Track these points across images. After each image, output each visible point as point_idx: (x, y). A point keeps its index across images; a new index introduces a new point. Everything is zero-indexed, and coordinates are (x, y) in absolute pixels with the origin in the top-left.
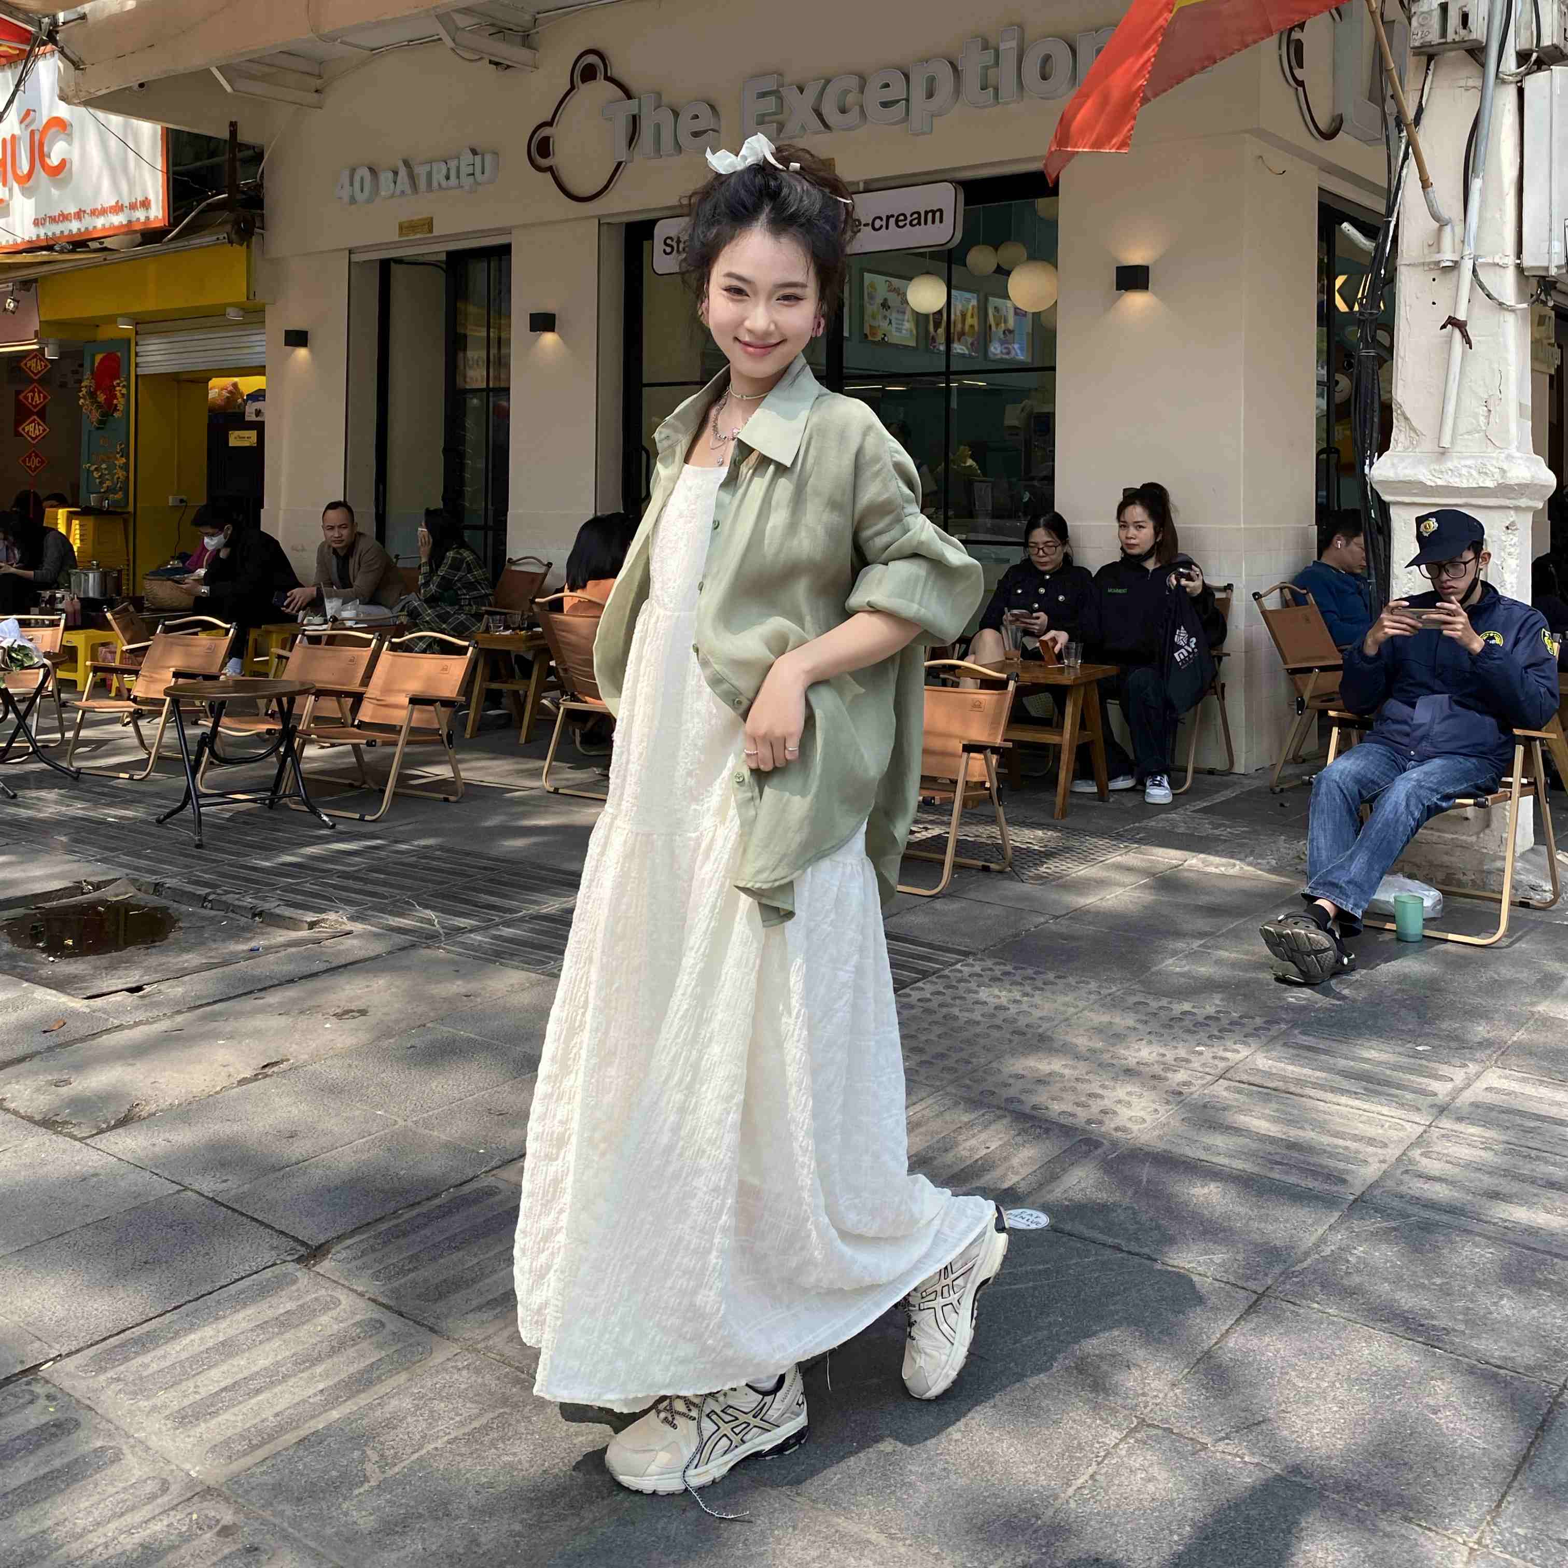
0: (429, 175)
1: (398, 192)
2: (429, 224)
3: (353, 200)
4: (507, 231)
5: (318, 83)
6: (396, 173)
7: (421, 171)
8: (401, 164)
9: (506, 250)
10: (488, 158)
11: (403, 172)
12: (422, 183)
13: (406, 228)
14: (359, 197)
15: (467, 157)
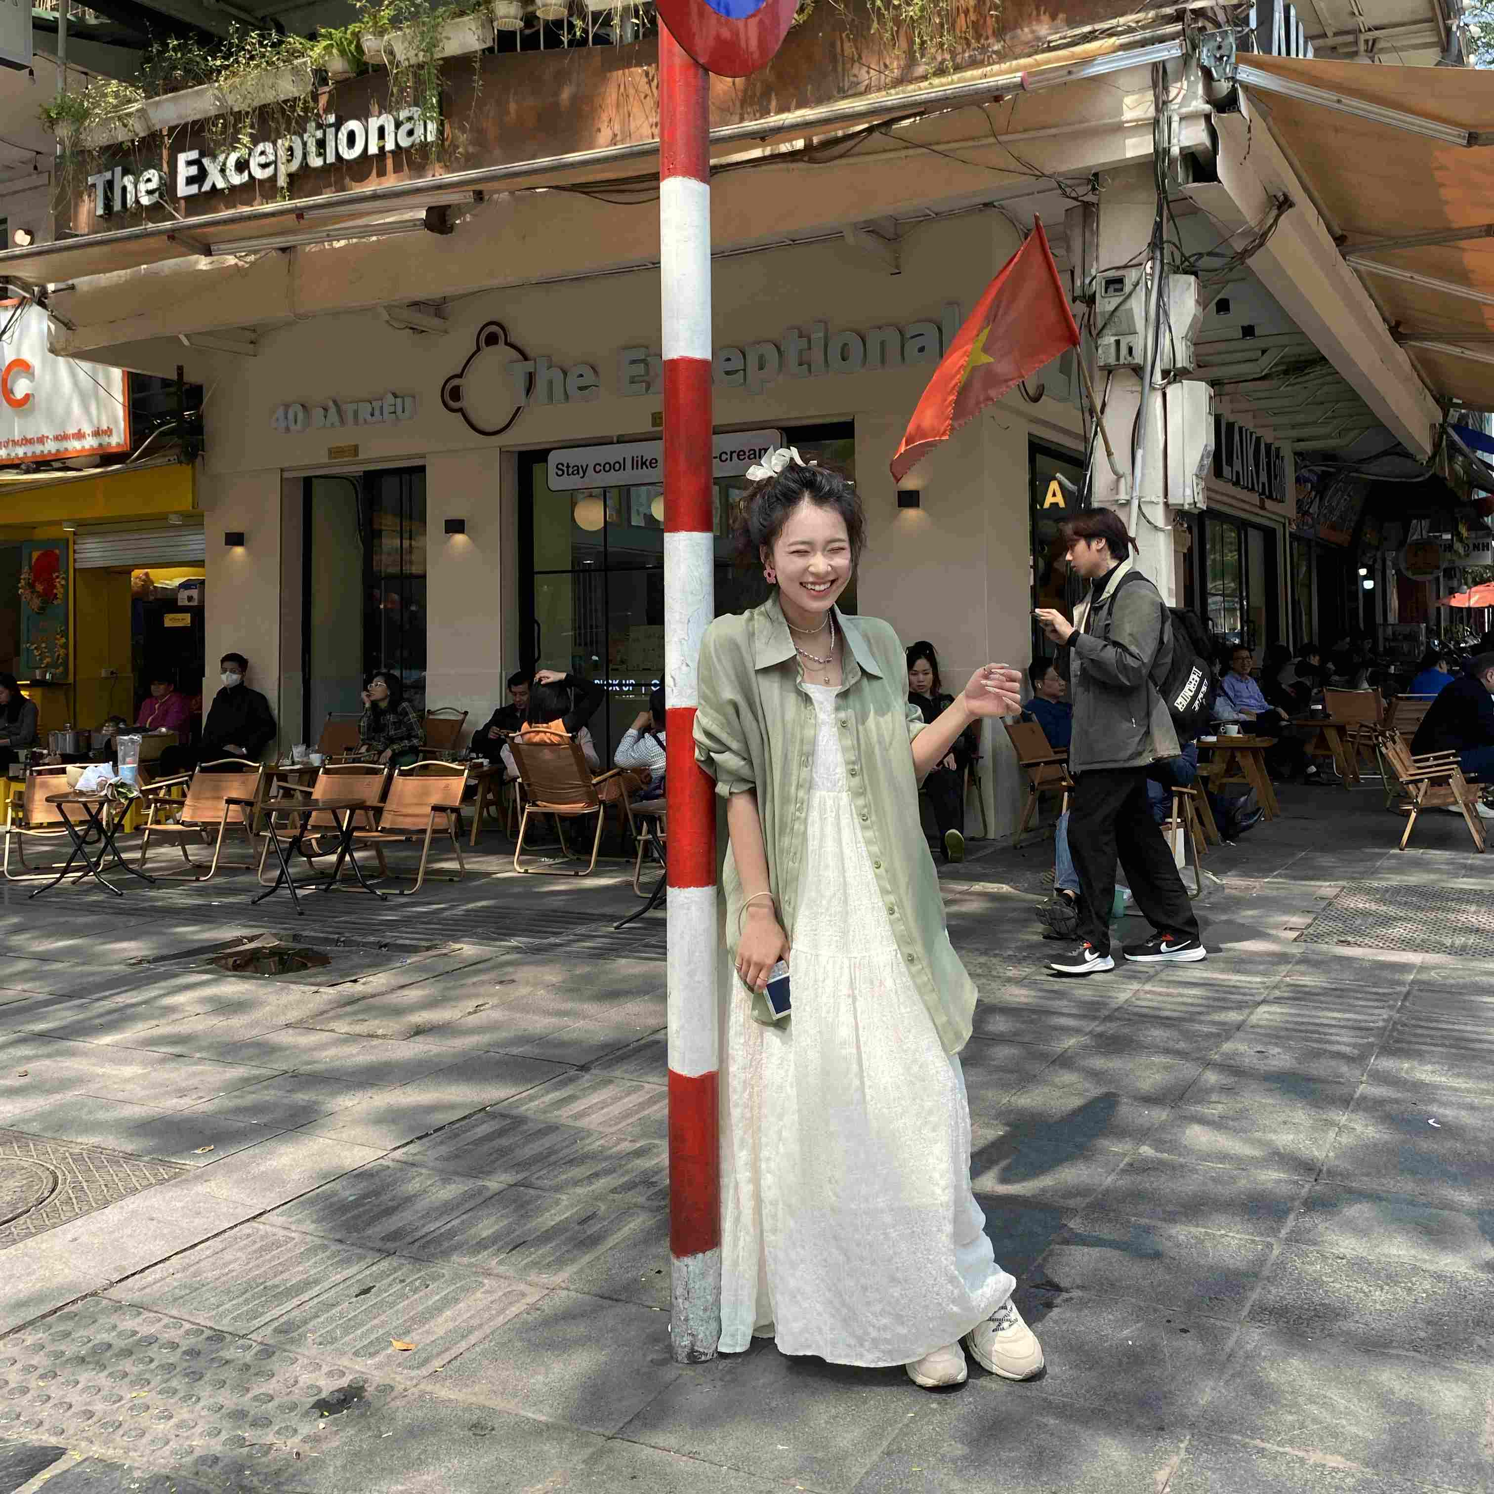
0: (356, 413)
1: (328, 424)
2: (355, 450)
3: (288, 429)
4: (423, 457)
5: (253, 336)
6: (326, 410)
7: (349, 409)
8: (331, 404)
9: (422, 469)
10: (408, 401)
11: (333, 410)
12: (350, 416)
13: (335, 452)
14: (293, 427)
15: (390, 399)
